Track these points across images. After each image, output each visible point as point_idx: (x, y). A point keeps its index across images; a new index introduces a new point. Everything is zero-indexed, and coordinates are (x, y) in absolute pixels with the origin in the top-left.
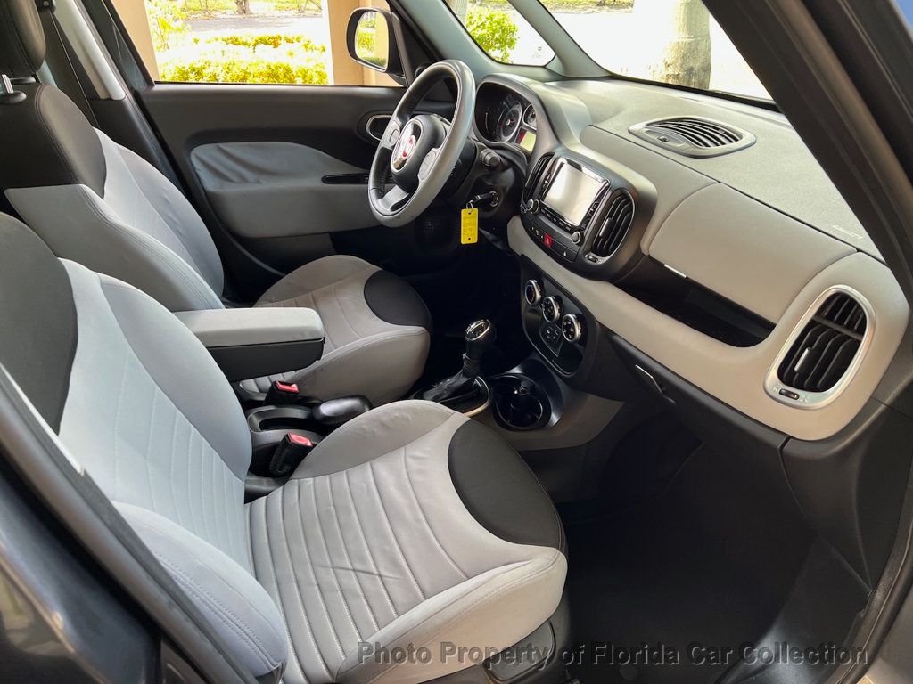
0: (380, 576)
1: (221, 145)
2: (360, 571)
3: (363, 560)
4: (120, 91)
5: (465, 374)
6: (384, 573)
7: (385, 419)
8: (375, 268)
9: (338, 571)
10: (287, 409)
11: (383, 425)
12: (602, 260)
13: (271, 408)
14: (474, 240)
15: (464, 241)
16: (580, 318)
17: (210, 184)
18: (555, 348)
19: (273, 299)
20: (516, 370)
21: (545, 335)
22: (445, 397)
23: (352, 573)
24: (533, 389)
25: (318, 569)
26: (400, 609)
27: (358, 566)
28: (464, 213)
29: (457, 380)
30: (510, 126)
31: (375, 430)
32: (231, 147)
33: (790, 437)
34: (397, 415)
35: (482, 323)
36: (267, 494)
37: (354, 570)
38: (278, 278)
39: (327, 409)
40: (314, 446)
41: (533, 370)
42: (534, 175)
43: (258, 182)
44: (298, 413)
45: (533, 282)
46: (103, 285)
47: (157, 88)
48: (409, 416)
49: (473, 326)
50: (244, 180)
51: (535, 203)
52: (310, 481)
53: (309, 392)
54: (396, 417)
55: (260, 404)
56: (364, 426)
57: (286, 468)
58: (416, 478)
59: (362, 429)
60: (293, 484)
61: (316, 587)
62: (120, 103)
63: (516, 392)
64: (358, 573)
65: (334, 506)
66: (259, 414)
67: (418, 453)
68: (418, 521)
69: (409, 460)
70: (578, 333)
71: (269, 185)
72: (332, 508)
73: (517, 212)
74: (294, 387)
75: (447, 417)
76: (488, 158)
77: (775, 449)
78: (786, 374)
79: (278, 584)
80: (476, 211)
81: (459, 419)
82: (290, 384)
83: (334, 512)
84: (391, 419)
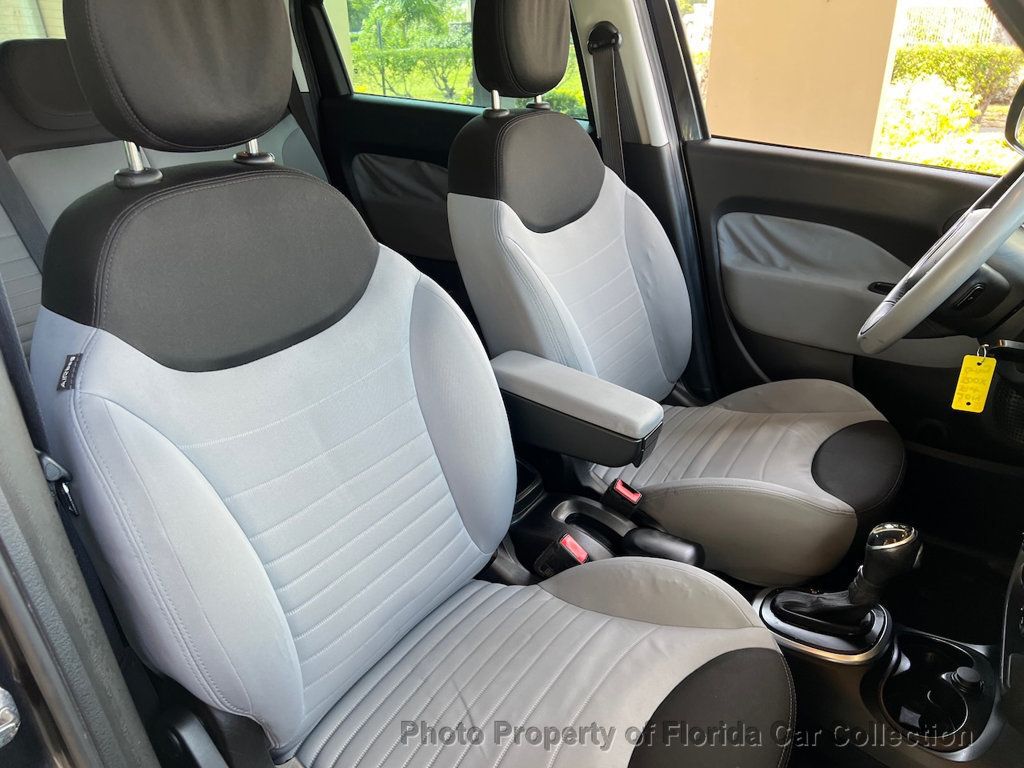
1: (758, 217)
2: (471, 717)
3: (486, 709)
5: (851, 598)
7: (660, 577)
8: (876, 415)
9: (459, 701)
10: (615, 517)
11: (654, 583)
13: (598, 505)
14: (977, 408)
15: (958, 404)
17: (729, 256)
19: (730, 405)
22: (804, 610)
25: (450, 685)
28: (969, 361)
29: (835, 600)
32: (771, 223)
34: (677, 581)
35: (903, 529)
36: (509, 583)
37: (469, 712)
39: (644, 539)
40: (588, 561)
43: (787, 269)
47: (714, 142)
48: (690, 591)
49: (889, 527)
50: (771, 263)
52: (547, 596)
54: (674, 583)
56: (633, 571)
58: (627, 669)
59: (629, 572)
60: (536, 588)
63: (944, 676)
65: (532, 637)
67: (661, 644)
69: (646, 644)
71: (797, 276)
72: (530, 637)
74: (635, 498)
80: (991, 362)
82: (633, 491)
83: (525, 642)
84: (667, 582)
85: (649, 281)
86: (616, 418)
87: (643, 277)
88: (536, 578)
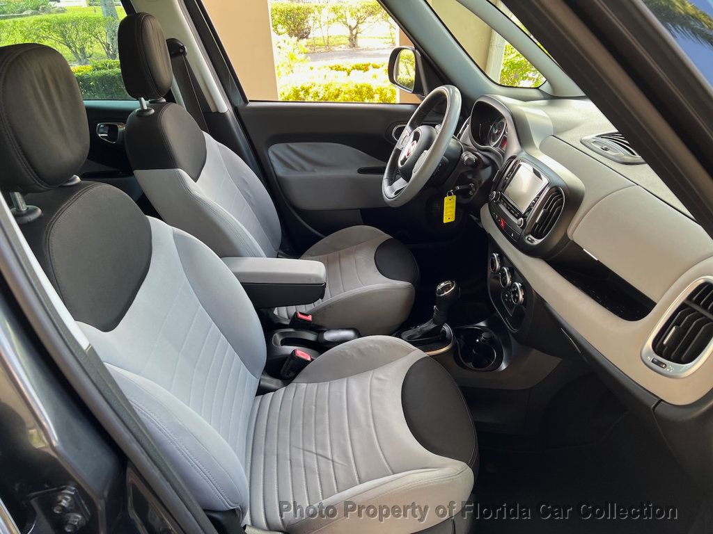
0: (333, 461)
1: (290, 144)
2: (321, 455)
3: (324, 448)
4: (225, 107)
5: (435, 322)
6: (336, 459)
7: (362, 347)
8: (387, 237)
9: (307, 453)
10: (304, 332)
11: (360, 352)
12: (537, 242)
13: (292, 330)
14: (452, 219)
15: (446, 220)
16: (523, 287)
17: (280, 170)
18: (511, 308)
19: (314, 254)
20: (482, 324)
21: (504, 298)
22: (417, 337)
23: (315, 455)
24: (491, 340)
25: (293, 449)
26: (340, 487)
27: (320, 451)
28: (447, 199)
29: (428, 326)
30: (497, 134)
31: (354, 354)
32: (296, 146)
33: (661, 400)
34: (371, 345)
35: (449, 283)
36: (274, 390)
37: (316, 454)
38: (319, 239)
39: (329, 336)
40: (312, 360)
41: (495, 325)
42: (500, 173)
43: (313, 171)
44: (311, 337)
45: (495, 255)
46: (176, 236)
47: (251, 104)
48: (380, 347)
49: (443, 284)
50: (303, 169)
51: (497, 195)
52: (305, 385)
53: (320, 322)
54: (371, 347)
55: (285, 326)
56: (347, 351)
57: (292, 374)
58: (375, 394)
59: (345, 352)
60: (292, 386)
61: (289, 462)
62: (224, 115)
63: (478, 341)
64: (319, 457)
65: (315, 406)
66: (282, 334)
67: (382, 377)
68: (369, 427)
69: (375, 381)
70: (521, 297)
71: (320, 173)
72: (314, 407)
73: (487, 200)
74: (310, 318)
75: (409, 352)
76: (466, 158)
77: (649, 408)
78: (658, 346)
79: (265, 455)
80: (454, 197)
81: (417, 354)
82: (307, 315)
83: (314, 410)
84: (367, 348)
85: (251, 196)
86: (309, 276)
87: (247, 194)
88: (287, 381)
